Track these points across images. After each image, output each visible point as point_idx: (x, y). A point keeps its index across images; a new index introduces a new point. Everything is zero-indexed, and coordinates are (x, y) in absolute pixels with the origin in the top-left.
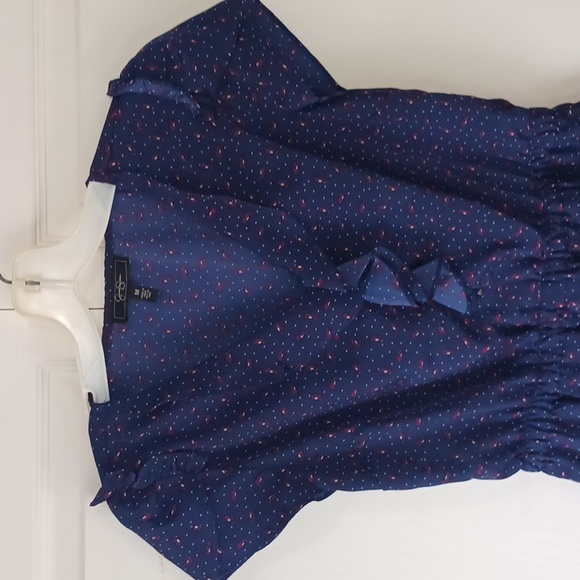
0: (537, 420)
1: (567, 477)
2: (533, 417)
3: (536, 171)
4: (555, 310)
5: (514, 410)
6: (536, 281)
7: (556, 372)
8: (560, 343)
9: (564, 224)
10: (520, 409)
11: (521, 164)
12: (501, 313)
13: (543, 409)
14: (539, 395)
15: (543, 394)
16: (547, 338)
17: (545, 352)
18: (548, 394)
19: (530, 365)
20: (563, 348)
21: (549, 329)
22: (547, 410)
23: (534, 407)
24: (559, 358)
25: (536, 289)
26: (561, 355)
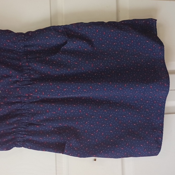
0: (20, 131)
1: (30, 149)
2: (19, 130)
3: (20, 52)
4: (26, 96)
5: (13, 129)
6: (19, 88)
7: (27, 116)
8: (28, 107)
9: (29, 69)
10: (15, 128)
11: (15, 51)
12: (7, 98)
13: (22, 127)
14: (21, 123)
15: (22, 123)
16: (24, 105)
17: (24, 109)
18: (24, 123)
19: (19, 114)
20: (29, 108)
21: (24, 102)
22: (24, 128)
23: (19, 127)
24: (28, 111)
25: (19, 90)
26: (29, 110)
